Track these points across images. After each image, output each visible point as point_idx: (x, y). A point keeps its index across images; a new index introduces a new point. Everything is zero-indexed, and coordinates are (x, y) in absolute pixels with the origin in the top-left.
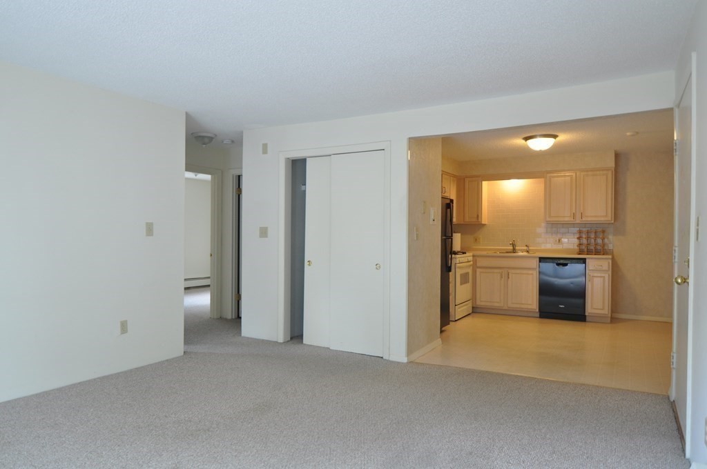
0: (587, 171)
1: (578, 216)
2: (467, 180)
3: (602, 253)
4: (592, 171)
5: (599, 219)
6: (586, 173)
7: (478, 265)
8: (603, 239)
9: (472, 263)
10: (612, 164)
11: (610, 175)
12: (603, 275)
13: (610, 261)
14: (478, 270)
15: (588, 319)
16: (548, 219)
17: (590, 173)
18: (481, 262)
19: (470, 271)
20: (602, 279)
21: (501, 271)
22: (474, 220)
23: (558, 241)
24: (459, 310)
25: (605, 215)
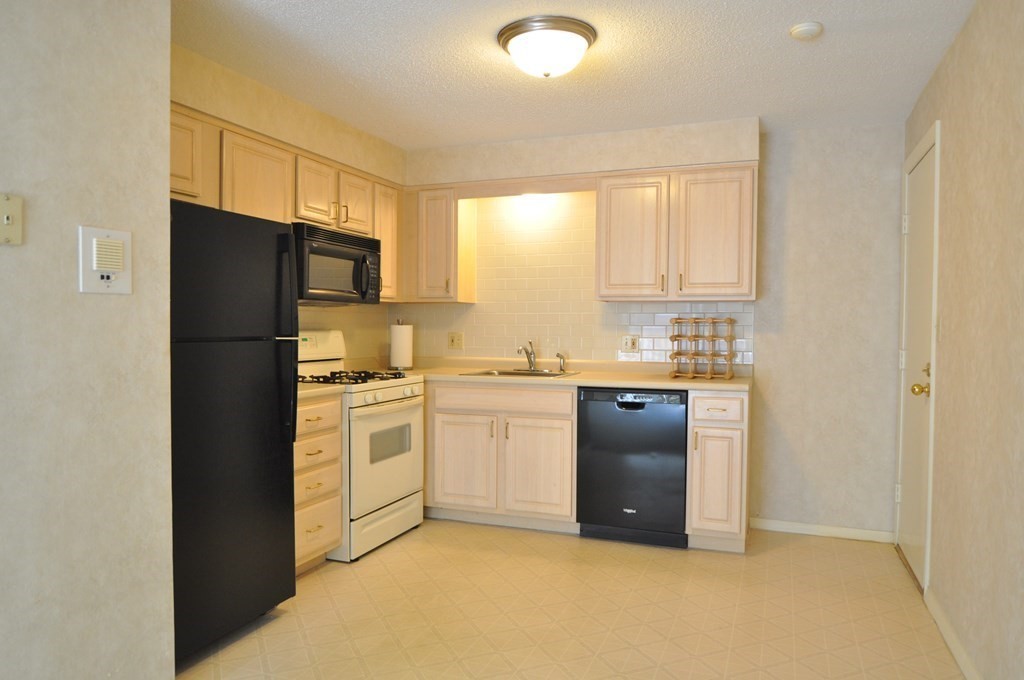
0: (695, 171)
1: (673, 283)
2: (424, 196)
3: (727, 376)
4: (707, 171)
5: (723, 291)
6: (689, 177)
7: (440, 402)
8: (731, 339)
9: (422, 397)
10: (752, 152)
11: (748, 180)
12: (728, 433)
13: (746, 398)
14: (439, 419)
15: (691, 544)
16: (604, 292)
17: (702, 176)
18: (445, 398)
19: (416, 421)
20: (726, 443)
21: (490, 419)
22: (440, 293)
23: (630, 344)
24: (365, 530)
25: (736, 281)
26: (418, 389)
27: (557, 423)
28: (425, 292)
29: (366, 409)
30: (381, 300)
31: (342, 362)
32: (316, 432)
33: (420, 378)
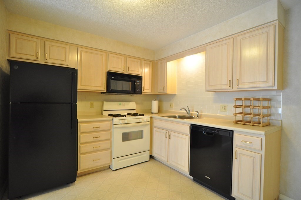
1: (235, 83)
2: (159, 63)
4: (250, 32)
5: (258, 85)
7: (155, 125)
14: (155, 129)
16: (208, 88)
17: (248, 35)
21: (166, 131)
22: (162, 91)
23: (224, 108)
24: (119, 162)
25: (265, 80)
26: (149, 120)
27: (184, 136)
28: (159, 91)
29: (120, 125)
30: (142, 93)
31: (135, 110)
32: (98, 131)
33: (149, 116)
